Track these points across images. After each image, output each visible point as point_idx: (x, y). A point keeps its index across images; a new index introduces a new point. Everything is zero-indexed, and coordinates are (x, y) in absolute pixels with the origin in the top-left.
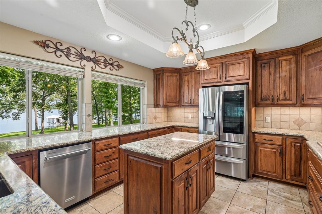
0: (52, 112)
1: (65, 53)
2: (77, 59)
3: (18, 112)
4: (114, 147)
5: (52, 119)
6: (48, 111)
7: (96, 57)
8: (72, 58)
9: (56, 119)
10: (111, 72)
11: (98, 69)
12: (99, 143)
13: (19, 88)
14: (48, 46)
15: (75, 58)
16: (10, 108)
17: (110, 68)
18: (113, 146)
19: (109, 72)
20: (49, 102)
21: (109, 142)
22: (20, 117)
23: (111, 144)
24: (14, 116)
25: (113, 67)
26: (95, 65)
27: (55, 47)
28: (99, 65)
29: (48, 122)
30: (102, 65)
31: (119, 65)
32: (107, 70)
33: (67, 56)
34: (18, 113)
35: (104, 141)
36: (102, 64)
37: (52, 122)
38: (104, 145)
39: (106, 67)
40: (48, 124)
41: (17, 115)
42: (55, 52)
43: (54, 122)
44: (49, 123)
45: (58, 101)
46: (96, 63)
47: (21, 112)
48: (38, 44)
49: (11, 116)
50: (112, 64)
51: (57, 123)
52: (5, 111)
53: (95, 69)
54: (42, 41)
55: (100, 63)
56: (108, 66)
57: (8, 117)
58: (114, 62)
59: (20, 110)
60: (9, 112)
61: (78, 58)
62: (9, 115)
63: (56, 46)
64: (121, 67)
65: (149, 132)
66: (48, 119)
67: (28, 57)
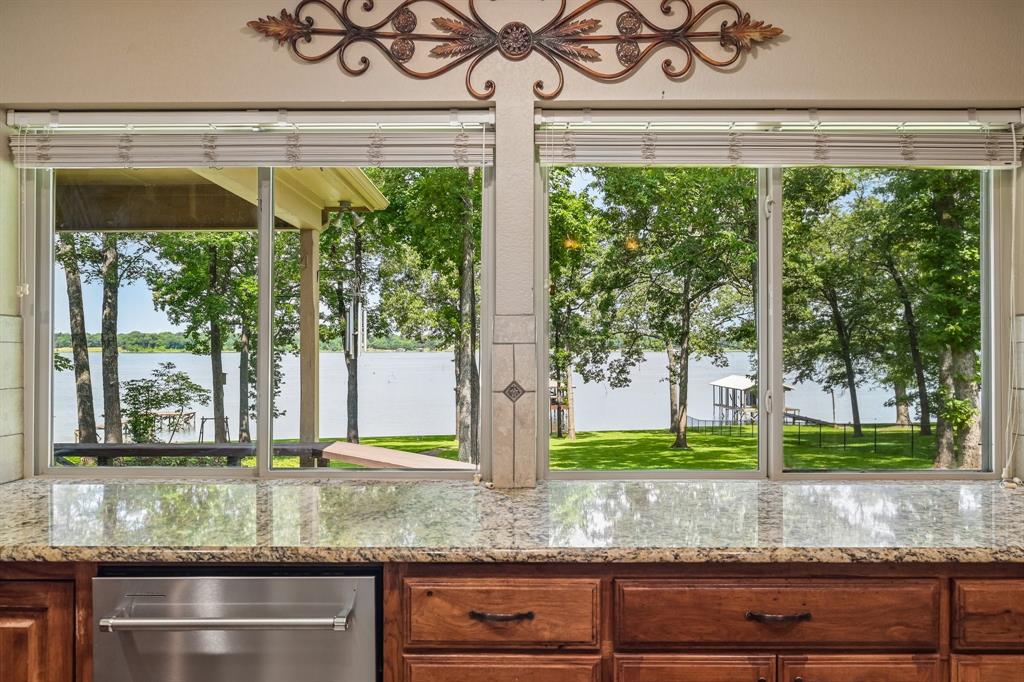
0: (725, 364)
1: (388, 43)
2: (450, 60)
3: (623, 358)
4: (561, 648)
5: (731, 392)
6: (713, 359)
7: (567, 13)
8: (423, 58)
9: (745, 391)
10: (677, 93)
11: (578, 88)
12: (430, 593)
13: (612, 273)
14: (309, 31)
15: (436, 54)
16: (603, 348)
17: (667, 63)
18: (547, 635)
19: (659, 97)
20: (716, 322)
21: (507, 596)
22: (629, 377)
23: (530, 616)
24: (614, 375)
25: (692, 52)
26: (559, 69)
27: (339, 27)
28: (588, 65)
29: (717, 402)
30: (609, 59)
31: (744, 21)
32: (647, 83)
33: (398, 58)
34: (624, 365)
35: (470, 584)
36: (607, 52)
37: (731, 404)
38: (473, 615)
39: (633, 62)
40: (717, 408)
41: (623, 371)
42: (340, 48)
43: (739, 405)
44: (721, 405)
45: (745, 317)
46: (565, 57)
47: (632, 360)
48: (268, 34)
49: (607, 374)
50: (680, 37)
51: (749, 410)
52: (591, 355)
53: (558, 93)
54: (284, 12)
55: (590, 46)
56: (648, 53)
57: (599, 376)
58: (696, 11)
59: (630, 354)
60: (601, 361)
61: (456, 54)
62: (601, 370)
63: (343, 17)
64: (756, 36)
65: (967, 587)
66: (717, 390)
67: (244, 110)
